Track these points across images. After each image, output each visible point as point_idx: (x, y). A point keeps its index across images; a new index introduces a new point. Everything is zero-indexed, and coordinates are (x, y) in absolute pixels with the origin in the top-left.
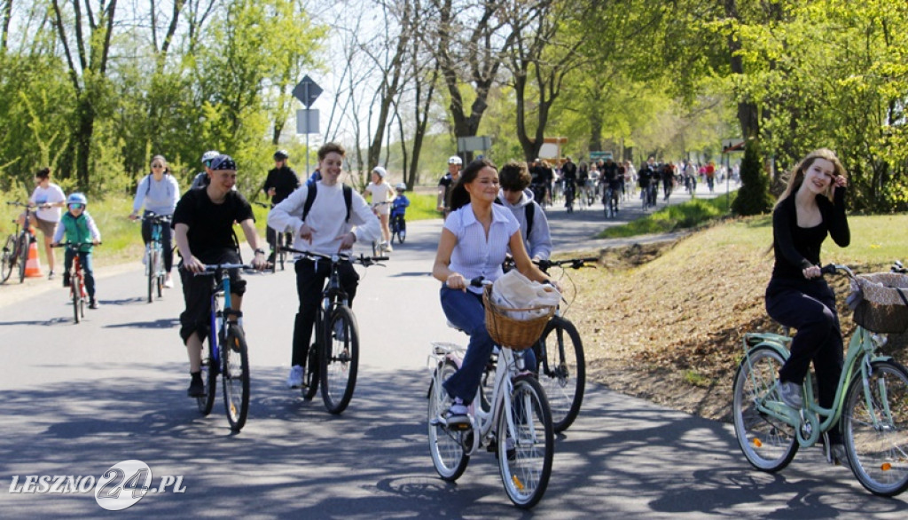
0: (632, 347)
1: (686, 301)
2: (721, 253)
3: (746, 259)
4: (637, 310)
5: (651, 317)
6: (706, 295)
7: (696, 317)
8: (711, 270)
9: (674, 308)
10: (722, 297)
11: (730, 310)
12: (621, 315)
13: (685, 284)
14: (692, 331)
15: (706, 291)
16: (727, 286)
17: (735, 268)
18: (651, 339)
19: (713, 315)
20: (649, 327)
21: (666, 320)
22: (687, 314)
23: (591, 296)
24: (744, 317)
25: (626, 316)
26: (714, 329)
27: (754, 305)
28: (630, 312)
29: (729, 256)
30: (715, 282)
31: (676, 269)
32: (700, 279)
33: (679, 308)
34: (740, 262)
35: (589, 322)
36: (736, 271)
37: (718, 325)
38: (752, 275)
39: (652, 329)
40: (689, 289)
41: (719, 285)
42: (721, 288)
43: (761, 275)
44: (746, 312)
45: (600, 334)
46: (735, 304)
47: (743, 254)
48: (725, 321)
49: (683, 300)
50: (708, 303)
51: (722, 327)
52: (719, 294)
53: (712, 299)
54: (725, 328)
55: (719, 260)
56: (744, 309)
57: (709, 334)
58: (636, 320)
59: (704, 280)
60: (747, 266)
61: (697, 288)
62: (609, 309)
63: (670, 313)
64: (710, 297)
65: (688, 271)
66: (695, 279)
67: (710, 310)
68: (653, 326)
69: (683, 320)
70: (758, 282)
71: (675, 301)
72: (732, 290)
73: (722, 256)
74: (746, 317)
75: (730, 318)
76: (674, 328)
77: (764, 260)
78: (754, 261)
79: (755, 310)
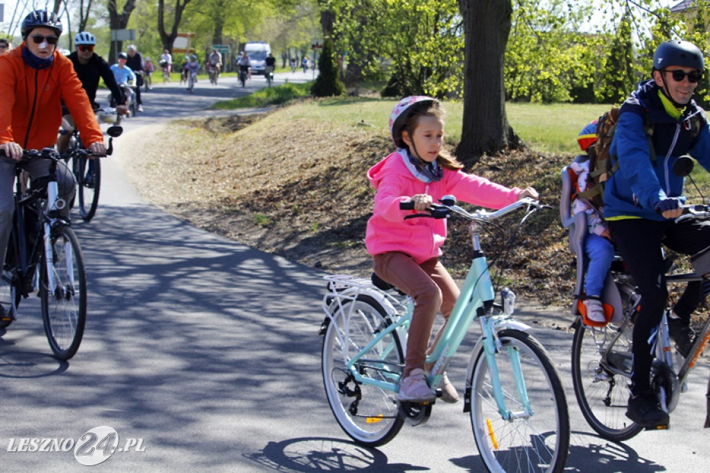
0: (219, 193)
1: (264, 159)
2: (294, 124)
3: (312, 129)
4: (226, 165)
5: (237, 171)
6: (279, 156)
7: (270, 172)
8: (285, 137)
9: (255, 165)
10: (292, 158)
11: (296, 168)
12: (214, 168)
13: (265, 146)
14: (266, 183)
15: (279, 153)
16: (296, 150)
17: (303, 136)
18: (234, 188)
19: (284, 171)
20: (234, 178)
21: (247, 174)
22: (264, 170)
23: (194, 153)
24: (306, 174)
25: (218, 169)
26: (282, 182)
27: (314, 165)
28: (222, 167)
29: (300, 126)
30: (287, 146)
31: (260, 134)
32: (277, 143)
33: (259, 165)
34: (308, 131)
35: (189, 173)
36: (304, 138)
37: (286, 180)
38: (316, 142)
39: (236, 180)
40: (267, 151)
41: (290, 149)
42: (291, 151)
43: (323, 142)
44: (308, 170)
45: (196, 182)
46: (300, 164)
47: (311, 126)
48: (291, 176)
49: (262, 158)
50: (280, 162)
51: (289, 181)
52: (289, 156)
53: (284, 159)
54: (292, 182)
55: (292, 130)
56: (307, 168)
57: (278, 186)
58: (225, 173)
59: (279, 144)
60: (313, 135)
61: (273, 151)
62: (206, 163)
63: (251, 168)
64: (282, 157)
65: (268, 137)
66: (273, 143)
67: (281, 167)
68: (237, 177)
69: (260, 174)
70: (320, 147)
71: (255, 160)
72: (300, 153)
73: (295, 126)
74: (308, 174)
75: (296, 174)
76: (253, 180)
77: (326, 131)
78: (318, 131)
79: (314, 169)
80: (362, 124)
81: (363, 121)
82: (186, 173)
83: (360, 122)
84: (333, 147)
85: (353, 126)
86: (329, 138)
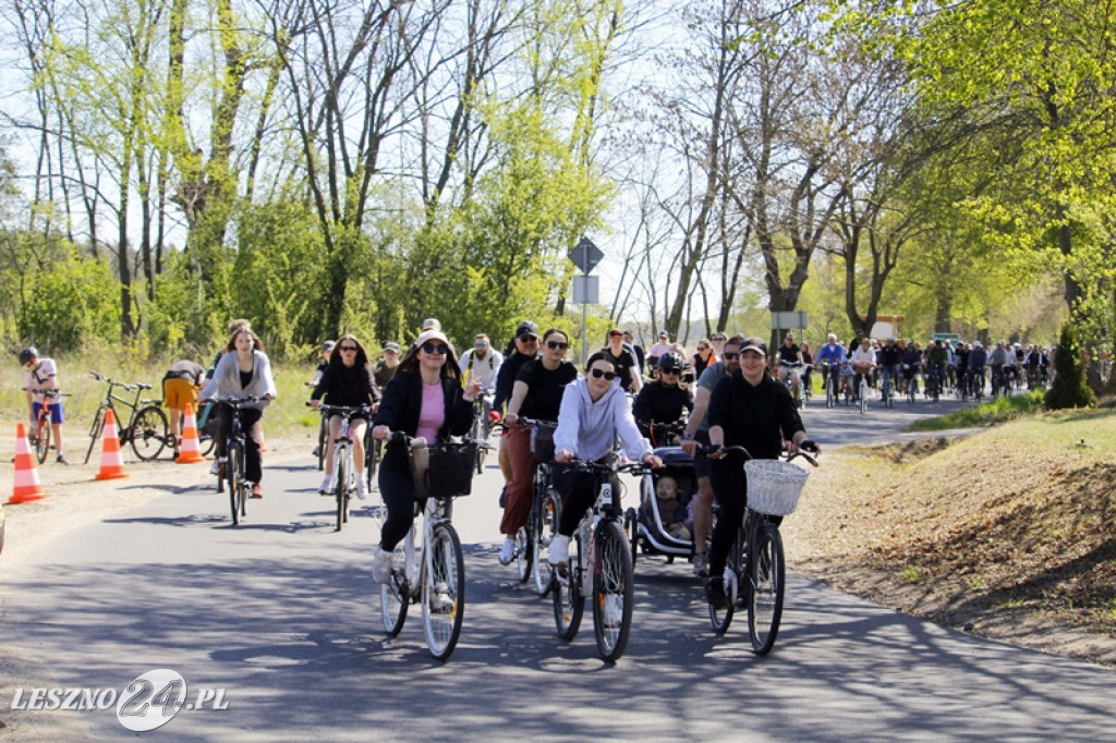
0: (869, 542)
1: (941, 497)
3: (1011, 454)
4: (892, 506)
6: (961, 492)
7: (944, 514)
8: (975, 466)
9: (927, 504)
10: (976, 494)
11: (978, 507)
12: (875, 512)
13: (946, 479)
14: (935, 529)
15: (962, 488)
16: (984, 482)
17: (998, 464)
18: (893, 536)
19: (963, 512)
20: (896, 523)
21: (915, 518)
22: (936, 511)
23: (854, 491)
24: (989, 515)
25: (880, 512)
26: (957, 527)
27: (1002, 503)
29: (998, 451)
30: (973, 478)
31: (948, 462)
32: (962, 474)
33: (932, 505)
34: (1005, 457)
35: (839, 518)
36: (998, 467)
37: (962, 523)
38: (1012, 471)
39: (898, 526)
40: (947, 485)
41: (976, 481)
42: (978, 484)
43: (1022, 470)
44: (993, 510)
45: (845, 529)
46: (984, 502)
47: (1011, 450)
48: (970, 519)
49: (938, 495)
50: (960, 501)
51: (965, 525)
52: (974, 491)
53: (966, 495)
54: (968, 526)
55: (986, 455)
56: (991, 507)
57: (950, 532)
58: (888, 516)
59: (965, 476)
60: (1010, 462)
61: (955, 485)
63: (921, 510)
64: (964, 493)
65: (955, 466)
66: (957, 474)
67: (960, 507)
68: (901, 523)
69: (931, 517)
70: (1015, 478)
71: (930, 498)
72: (988, 487)
73: (990, 450)
74: (992, 514)
75: (975, 516)
76: (920, 525)
77: (1029, 456)
78: (1018, 457)
79: (1002, 508)
81: (1083, 442)
82: (835, 518)
83: (1079, 443)
84: (1032, 478)
85: (1068, 448)
86: (1030, 465)
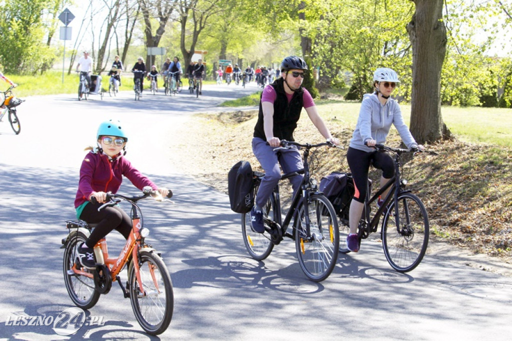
4: (237, 147)
12: (228, 149)
25: (231, 150)
28: (233, 148)
35: (210, 152)
38: (302, 132)
45: (216, 159)
58: (236, 152)
77: (309, 124)
78: (304, 124)
80: (335, 119)
81: (335, 117)
82: (207, 152)
83: (334, 118)
84: (314, 136)
85: (329, 121)
86: (312, 129)
